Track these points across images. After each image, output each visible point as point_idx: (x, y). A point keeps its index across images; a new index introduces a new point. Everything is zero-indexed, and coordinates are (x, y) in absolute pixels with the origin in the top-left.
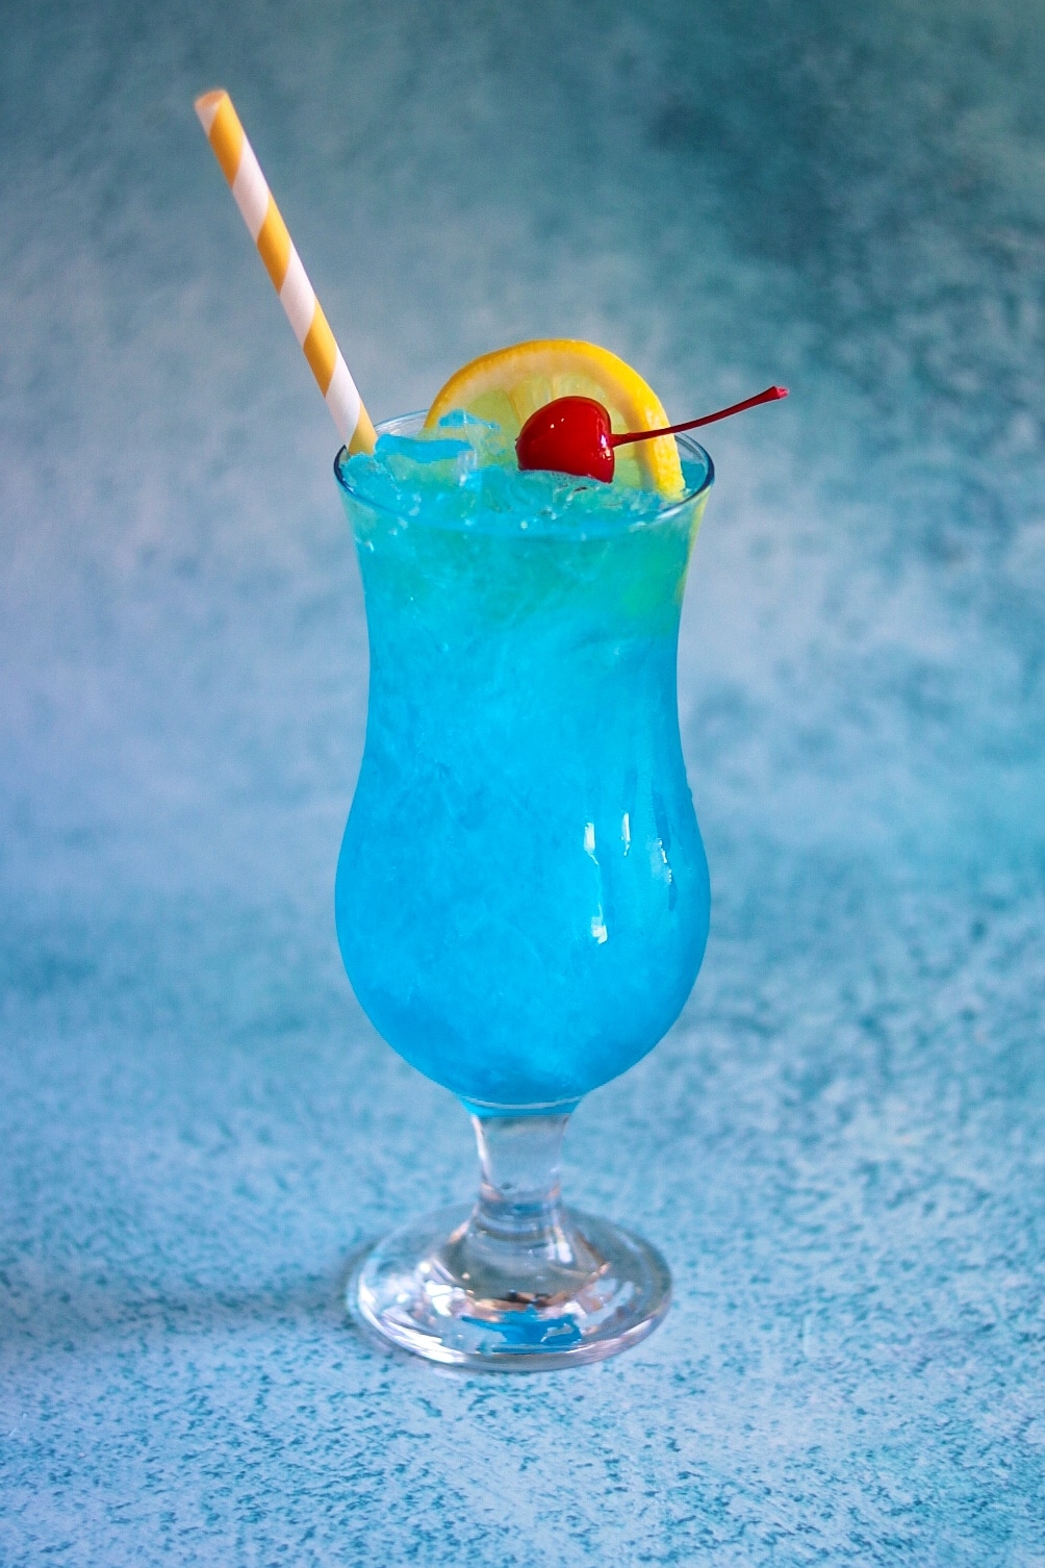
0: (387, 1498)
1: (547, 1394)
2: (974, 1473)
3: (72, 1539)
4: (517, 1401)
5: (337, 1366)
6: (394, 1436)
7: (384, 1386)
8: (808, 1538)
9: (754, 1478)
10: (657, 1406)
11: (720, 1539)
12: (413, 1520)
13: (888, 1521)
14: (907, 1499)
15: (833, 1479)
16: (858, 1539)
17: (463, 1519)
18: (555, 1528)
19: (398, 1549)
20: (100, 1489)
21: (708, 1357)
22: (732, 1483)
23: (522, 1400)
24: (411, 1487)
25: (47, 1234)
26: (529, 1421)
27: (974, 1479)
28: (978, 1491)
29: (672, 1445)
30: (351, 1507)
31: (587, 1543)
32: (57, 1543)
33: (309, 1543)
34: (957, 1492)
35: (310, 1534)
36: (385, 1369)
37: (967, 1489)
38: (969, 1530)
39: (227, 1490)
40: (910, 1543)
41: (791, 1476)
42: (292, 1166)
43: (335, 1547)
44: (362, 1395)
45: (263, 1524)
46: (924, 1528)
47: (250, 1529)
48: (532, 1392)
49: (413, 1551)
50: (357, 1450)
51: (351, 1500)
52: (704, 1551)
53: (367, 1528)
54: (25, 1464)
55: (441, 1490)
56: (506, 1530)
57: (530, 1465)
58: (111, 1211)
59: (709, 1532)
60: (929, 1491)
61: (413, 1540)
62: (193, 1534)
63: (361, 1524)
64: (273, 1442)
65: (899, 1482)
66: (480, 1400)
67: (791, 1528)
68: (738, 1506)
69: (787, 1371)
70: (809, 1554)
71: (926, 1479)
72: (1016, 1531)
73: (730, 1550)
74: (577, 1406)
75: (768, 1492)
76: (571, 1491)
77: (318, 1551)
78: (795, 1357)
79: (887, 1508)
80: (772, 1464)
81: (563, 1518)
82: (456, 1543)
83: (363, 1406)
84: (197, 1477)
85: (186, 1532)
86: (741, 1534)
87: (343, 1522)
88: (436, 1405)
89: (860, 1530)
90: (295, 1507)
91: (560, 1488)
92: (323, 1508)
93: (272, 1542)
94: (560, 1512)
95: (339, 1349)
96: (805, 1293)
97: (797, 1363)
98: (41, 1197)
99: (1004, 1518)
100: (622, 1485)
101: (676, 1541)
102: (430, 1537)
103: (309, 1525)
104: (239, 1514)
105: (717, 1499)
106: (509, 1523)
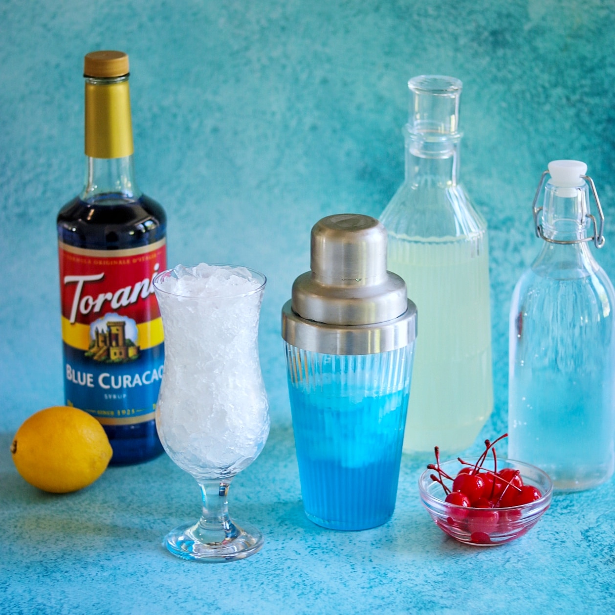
0: (285, 575)
1: (332, 549)
2: (462, 566)
3: (191, 586)
4: (323, 550)
5: (268, 543)
6: (286, 560)
7: (283, 547)
8: (411, 582)
9: (395, 568)
10: (366, 551)
11: (385, 582)
12: (293, 580)
13: (436, 577)
14: (441, 572)
15: (419, 568)
16: (426, 582)
17: (308, 580)
18: (336, 581)
19: (289, 587)
20: (199, 574)
21: (381, 539)
22: (388, 569)
23: (325, 550)
24: (292, 572)
25: (177, 511)
26: (327, 555)
27: (461, 567)
28: (463, 570)
29: (371, 561)
30: (275, 577)
31: (345, 585)
32: (187, 587)
33: (262, 586)
34: (457, 570)
35: (262, 584)
36: (283, 543)
37: (460, 570)
38: (460, 579)
39: (237, 574)
40: (442, 582)
41: (407, 567)
42: (252, 493)
43: (270, 587)
44: (276, 550)
45: (247, 582)
46: (446, 578)
47: (244, 583)
48: (328, 548)
49: (293, 587)
50: (276, 563)
51: (274, 575)
52: (380, 585)
53: (279, 582)
54: (175, 568)
55: (301, 573)
56: (321, 582)
57: (328, 566)
58: (196, 505)
59: (381, 581)
60: (448, 570)
61: (293, 585)
62: (227, 584)
63: (278, 581)
64: (250, 562)
65: (439, 568)
66: (312, 550)
67: (406, 579)
68: (390, 575)
69: (405, 542)
70: (411, 585)
71: (446, 567)
72: (474, 579)
73: (388, 585)
74: (342, 552)
75: (400, 571)
76: (340, 572)
77: (265, 588)
78: (408, 538)
79: (436, 574)
80: (401, 565)
81: (338, 579)
82: (306, 585)
83: (277, 553)
84: (227, 570)
85: (225, 584)
86: (391, 581)
87: (272, 581)
88: (299, 552)
89: (427, 579)
90: (258, 577)
91: (337, 572)
92: (266, 577)
93: (251, 586)
94: (337, 577)
95: (269, 539)
96: (411, 523)
97: (409, 540)
98: (174, 502)
99: (471, 576)
100: (355, 570)
101: (372, 584)
102: (298, 584)
103: (262, 581)
104: (241, 579)
105: (384, 573)
106: (322, 580)
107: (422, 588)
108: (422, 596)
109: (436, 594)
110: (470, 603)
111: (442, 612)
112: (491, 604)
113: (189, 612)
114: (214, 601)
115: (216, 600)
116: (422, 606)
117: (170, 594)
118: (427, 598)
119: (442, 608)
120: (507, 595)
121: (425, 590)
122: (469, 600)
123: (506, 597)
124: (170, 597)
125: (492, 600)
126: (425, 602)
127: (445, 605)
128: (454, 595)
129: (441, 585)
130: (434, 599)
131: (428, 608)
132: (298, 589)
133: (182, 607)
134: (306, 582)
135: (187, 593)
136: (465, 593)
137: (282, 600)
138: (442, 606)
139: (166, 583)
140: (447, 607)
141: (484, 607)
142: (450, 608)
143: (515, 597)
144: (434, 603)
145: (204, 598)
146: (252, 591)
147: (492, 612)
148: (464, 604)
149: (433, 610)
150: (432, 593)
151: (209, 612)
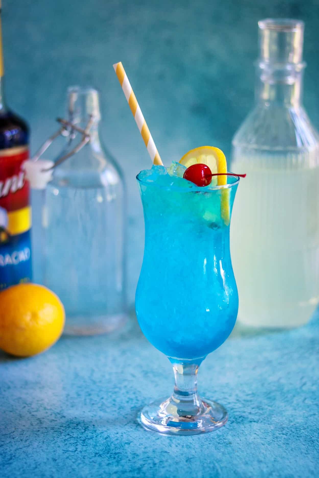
0: (122, 392)
12: (128, 396)
13: (246, 397)
14: (250, 392)
16: (238, 400)
32: (40, 399)
33: (102, 400)
35: (102, 398)
38: (265, 398)
40: (251, 401)
46: (254, 398)
51: (113, 392)
53: (117, 397)
55: (135, 391)
57: (157, 386)
60: (256, 391)
62: (73, 398)
63: (115, 397)
65: (248, 389)
70: (225, 403)
107: (234, 405)
108: (234, 412)
109: (246, 410)
110: (273, 418)
111: (250, 425)
112: (291, 419)
113: (39, 419)
114: (61, 411)
115: (63, 410)
116: (234, 420)
117: (25, 405)
118: (238, 413)
119: (251, 422)
120: (304, 412)
121: (236, 407)
122: (273, 416)
123: (304, 413)
124: (25, 407)
125: (292, 416)
126: (236, 417)
127: (253, 419)
128: (261, 412)
129: (250, 403)
130: (243, 414)
131: (239, 422)
132: (132, 403)
133: (33, 415)
134: (139, 398)
135: (39, 405)
136: (270, 410)
137: (118, 411)
138: (251, 420)
139: (23, 396)
140: (254, 422)
141: (286, 421)
142: (257, 422)
143: (311, 413)
144: (243, 417)
145: (53, 409)
146: (93, 404)
147: (293, 425)
148: (269, 419)
149: (243, 424)
150: (242, 409)
151: (56, 419)
